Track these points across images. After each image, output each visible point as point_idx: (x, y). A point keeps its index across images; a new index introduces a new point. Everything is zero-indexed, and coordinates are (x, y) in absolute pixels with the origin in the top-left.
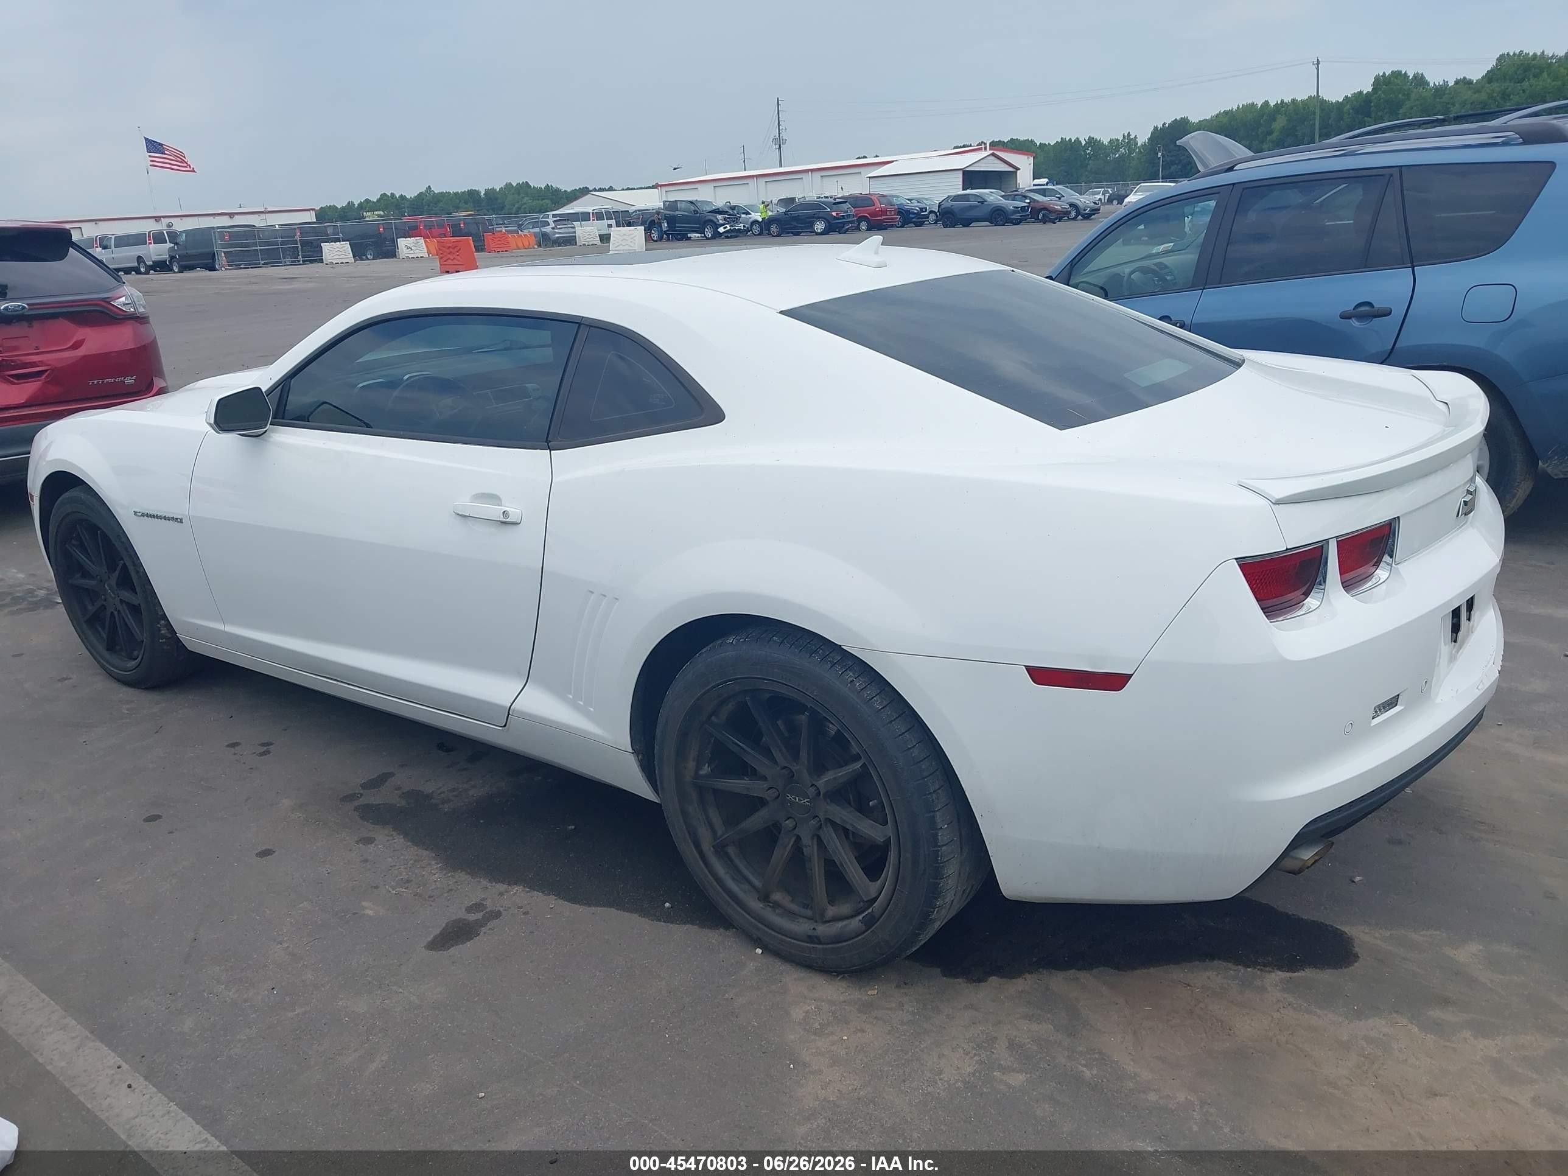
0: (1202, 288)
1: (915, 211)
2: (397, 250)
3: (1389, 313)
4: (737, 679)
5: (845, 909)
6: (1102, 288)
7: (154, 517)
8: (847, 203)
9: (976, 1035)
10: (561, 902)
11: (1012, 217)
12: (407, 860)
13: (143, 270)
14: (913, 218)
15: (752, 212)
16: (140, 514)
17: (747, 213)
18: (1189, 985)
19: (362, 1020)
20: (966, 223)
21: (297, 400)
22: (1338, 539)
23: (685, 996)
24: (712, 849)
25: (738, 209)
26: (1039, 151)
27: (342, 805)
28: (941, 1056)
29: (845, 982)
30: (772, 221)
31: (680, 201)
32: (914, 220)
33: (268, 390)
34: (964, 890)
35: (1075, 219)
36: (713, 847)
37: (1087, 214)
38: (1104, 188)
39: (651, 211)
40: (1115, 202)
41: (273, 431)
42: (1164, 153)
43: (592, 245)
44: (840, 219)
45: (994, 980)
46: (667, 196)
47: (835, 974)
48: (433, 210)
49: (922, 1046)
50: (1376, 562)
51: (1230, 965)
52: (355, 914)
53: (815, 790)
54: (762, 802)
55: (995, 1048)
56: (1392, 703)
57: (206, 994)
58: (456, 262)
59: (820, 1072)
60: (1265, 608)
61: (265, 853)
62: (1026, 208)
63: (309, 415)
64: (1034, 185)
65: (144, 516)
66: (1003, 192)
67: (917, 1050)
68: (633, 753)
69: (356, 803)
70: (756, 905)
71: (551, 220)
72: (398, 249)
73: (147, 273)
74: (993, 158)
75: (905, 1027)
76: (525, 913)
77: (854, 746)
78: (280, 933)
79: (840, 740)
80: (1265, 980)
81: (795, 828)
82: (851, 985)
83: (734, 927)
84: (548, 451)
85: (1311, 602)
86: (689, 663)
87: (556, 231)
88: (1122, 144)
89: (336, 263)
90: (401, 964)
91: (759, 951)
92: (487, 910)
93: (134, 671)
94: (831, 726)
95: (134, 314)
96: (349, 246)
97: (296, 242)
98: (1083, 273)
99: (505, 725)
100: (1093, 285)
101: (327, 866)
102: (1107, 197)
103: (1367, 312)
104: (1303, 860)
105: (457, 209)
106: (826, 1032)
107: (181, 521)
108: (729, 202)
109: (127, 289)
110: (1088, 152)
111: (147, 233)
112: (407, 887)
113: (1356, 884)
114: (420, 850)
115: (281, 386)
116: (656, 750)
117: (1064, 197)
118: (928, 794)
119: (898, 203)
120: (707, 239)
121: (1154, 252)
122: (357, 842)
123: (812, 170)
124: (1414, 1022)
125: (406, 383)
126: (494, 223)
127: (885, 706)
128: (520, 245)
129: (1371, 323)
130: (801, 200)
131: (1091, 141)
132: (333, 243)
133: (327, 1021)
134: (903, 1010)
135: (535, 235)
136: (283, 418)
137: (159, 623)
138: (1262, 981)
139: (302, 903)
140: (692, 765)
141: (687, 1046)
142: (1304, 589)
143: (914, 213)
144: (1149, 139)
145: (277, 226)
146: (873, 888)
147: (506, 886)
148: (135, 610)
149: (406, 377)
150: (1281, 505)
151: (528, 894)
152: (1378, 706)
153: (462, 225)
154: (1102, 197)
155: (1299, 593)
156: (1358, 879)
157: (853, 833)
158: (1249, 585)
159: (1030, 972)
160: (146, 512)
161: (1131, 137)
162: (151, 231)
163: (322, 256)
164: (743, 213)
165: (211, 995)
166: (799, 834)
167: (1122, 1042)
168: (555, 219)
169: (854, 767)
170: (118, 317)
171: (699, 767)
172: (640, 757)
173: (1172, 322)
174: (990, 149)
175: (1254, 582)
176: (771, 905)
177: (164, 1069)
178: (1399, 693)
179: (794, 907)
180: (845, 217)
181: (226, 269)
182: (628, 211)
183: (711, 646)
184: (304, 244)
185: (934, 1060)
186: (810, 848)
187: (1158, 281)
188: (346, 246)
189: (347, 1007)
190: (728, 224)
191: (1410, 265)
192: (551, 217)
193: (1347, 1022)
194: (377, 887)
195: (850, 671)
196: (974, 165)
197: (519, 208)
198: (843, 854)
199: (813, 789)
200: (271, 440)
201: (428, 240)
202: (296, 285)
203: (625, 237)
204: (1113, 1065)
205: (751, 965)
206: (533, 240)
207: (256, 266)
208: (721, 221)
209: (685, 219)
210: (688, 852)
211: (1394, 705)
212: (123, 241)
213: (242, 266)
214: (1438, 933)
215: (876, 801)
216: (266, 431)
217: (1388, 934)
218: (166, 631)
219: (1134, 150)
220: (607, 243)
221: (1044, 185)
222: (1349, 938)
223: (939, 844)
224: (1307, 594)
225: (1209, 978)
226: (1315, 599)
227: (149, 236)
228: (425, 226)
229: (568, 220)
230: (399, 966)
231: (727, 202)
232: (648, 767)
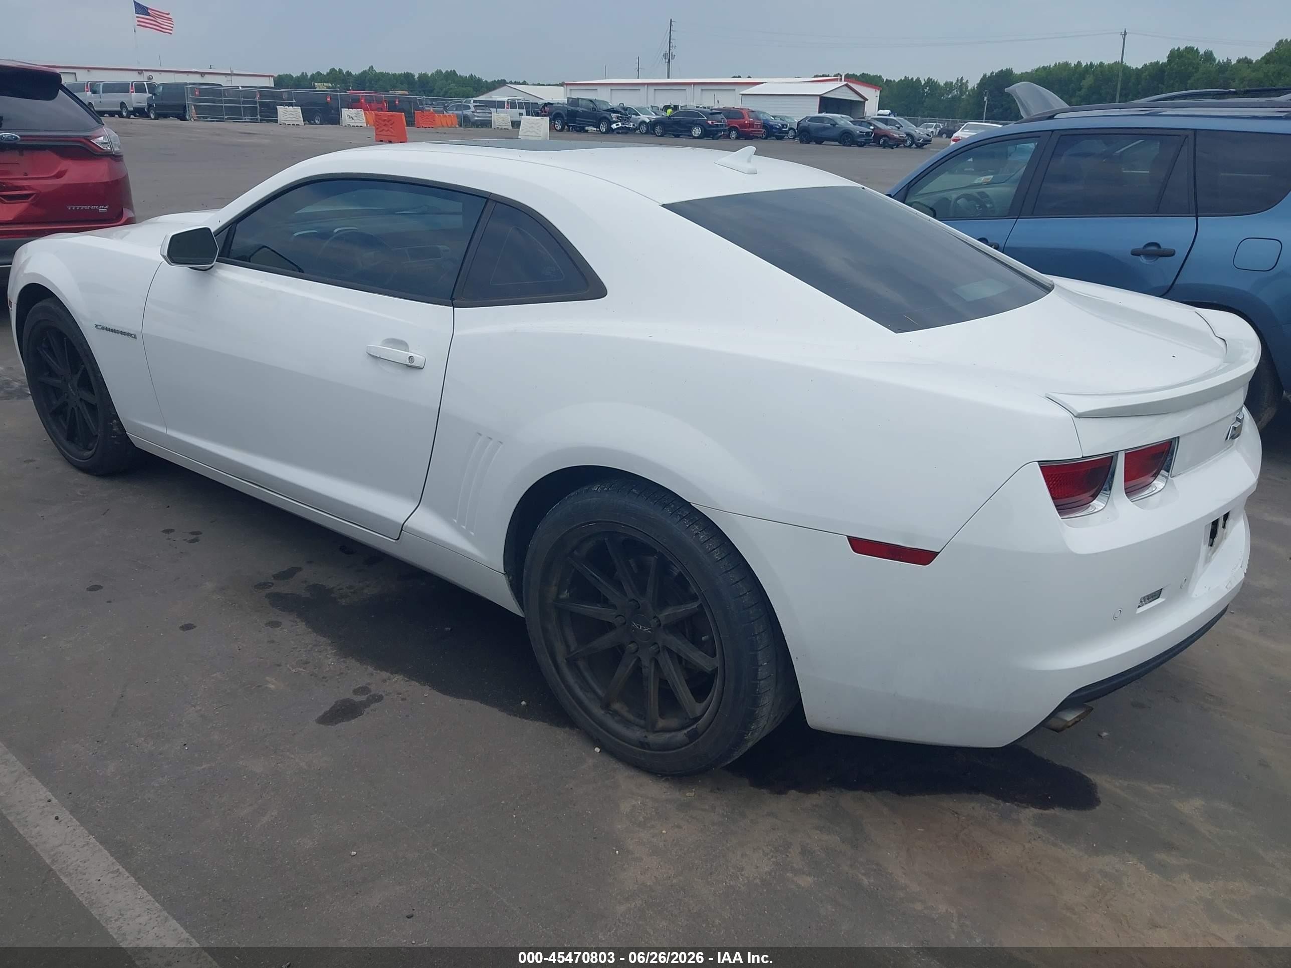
0: (1017, 217)
1: (778, 127)
2: (341, 119)
3: (1173, 255)
4: (598, 522)
5: (673, 722)
6: (931, 209)
7: (112, 331)
8: (722, 115)
9: (774, 840)
10: (435, 692)
11: (859, 140)
12: (306, 644)
13: (124, 114)
14: (775, 132)
15: (641, 113)
16: (100, 327)
17: (637, 114)
18: (957, 813)
19: (258, 779)
20: (819, 141)
21: (241, 241)
22: (1126, 452)
23: (532, 783)
24: (565, 661)
25: (630, 110)
26: (885, 86)
27: (255, 591)
28: (743, 855)
29: (667, 783)
30: (657, 123)
31: (581, 98)
32: (776, 134)
33: (216, 231)
34: (776, 717)
35: (910, 146)
36: (566, 659)
37: (920, 143)
38: (935, 122)
39: (557, 105)
40: (944, 136)
41: (220, 268)
42: (990, 98)
43: (505, 129)
44: (715, 127)
45: (793, 793)
46: (571, 94)
47: (660, 775)
48: (373, 87)
49: (728, 845)
50: (1155, 474)
51: (992, 799)
52: (259, 686)
53: (657, 622)
54: (610, 627)
55: (790, 853)
56: (1156, 595)
57: (128, 745)
58: (389, 133)
59: (641, 859)
60: (1059, 506)
61: (187, 627)
62: (870, 133)
63: (251, 256)
64: (878, 115)
65: (103, 329)
66: (853, 118)
67: (724, 848)
68: (504, 574)
69: (268, 591)
70: (598, 712)
71: (472, 105)
72: (341, 117)
73: (128, 117)
74: (846, 88)
75: (715, 827)
76: (403, 699)
77: (693, 587)
78: (195, 697)
79: (682, 581)
80: (1020, 814)
81: (637, 651)
82: (673, 787)
83: (578, 727)
84: (452, 308)
85: (1097, 504)
86: (558, 504)
87: (475, 114)
88: (955, 86)
89: (288, 125)
90: (295, 734)
91: (597, 750)
92: (372, 694)
93: (90, 460)
94: (675, 568)
95: (110, 152)
96: (300, 110)
97: (255, 103)
98: (917, 194)
99: (398, 539)
100: (925, 205)
101: (239, 643)
102: (938, 131)
103: (1154, 251)
104: (1066, 721)
105: (394, 88)
106: (649, 825)
107: (135, 337)
108: (623, 104)
109: (105, 130)
110: (926, 90)
111: (130, 83)
112: (305, 668)
113: (1102, 739)
114: (319, 637)
115: (228, 228)
116: (524, 573)
117: (902, 127)
118: (753, 636)
119: (764, 118)
120: (602, 132)
121: (976, 182)
122: (266, 625)
123: (695, 84)
124: (1142, 862)
125: (337, 235)
126: (424, 103)
127: (723, 558)
128: (445, 125)
129: (1157, 261)
130: (683, 108)
131: (930, 82)
132: (287, 107)
133: (228, 777)
134: (714, 813)
135: (458, 116)
136: (228, 257)
137: (112, 422)
138: (1018, 815)
139: (215, 673)
140: (554, 589)
141: (530, 826)
142: (1092, 493)
143: (777, 128)
144: (978, 84)
145: (240, 88)
146: (699, 708)
147: (388, 674)
148: (92, 408)
149: (336, 231)
150: (1081, 419)
151: (407, 683)
152: (1144, 598)
153: (397, 102)
154: (934, 131)
155: (1086, 496)
156: (1105, 734)
157: (686, 661)
158: (1047, 485)
159: (824, 790)
160: (105, 326)
161: (963, 81)
162: (133, 82)
163: (277, 117)
164: (634, 114)
165: (132, 746)
166: (640, 657)
167: (897, 857)
168: (476, 104)
169: (692, 606)
170: (96, 154)
171: (559, 593)
172: (510, 578)
173: (989, 244)
174: (845, 81)
175: (1051, 483)
176: (611, 712)
177: (87, 806)
178: (1162, 587)
179: (631, 717)
180: (719, 126)
181: (195, 120)
182: (537, 103)
183: (579, 491)
184: (262, 105)
185: (738, 858)
186: (649, 669)
187: (980, 207)
188: (298, 110)
189: (246, 767)
190: (620, 122)
191: (1195, 215)
192: (472, 102)
193: (1086, 856)
194: (279, 665)
195: (697, 525)
196: (831, 92)
197: (446, 92)
198: (677, 678)
199: (655, 621)
200: (216, 274)
201: (367, 112)
202: (254, 140)
203: (533, 125)
204: (888, 876)
205: (590, 762)
206: (456, 121)
207: (220, 120)
208: (614, 119)
209: (584, 114)
210: (544, 660)
211: (1157, 597)
212: (111, 88)
213: (208, 119)
214: (1168, 787)
215: (708, 637)
216: (213, 266)
217: (1126, 783)
218: (118, 429)
219: (965, 93)
220: (517, 128)
221: (886, 115)
222: (1093, 784)
223: (758, 678)
224: (1094, 497)
225: (973, 808)
226: (1100, 501)
227: (132, 86)
228: (365, 100)
229: (487, 106)
230: (293, 735)
231: (620, 104)
232: (517, 587)
